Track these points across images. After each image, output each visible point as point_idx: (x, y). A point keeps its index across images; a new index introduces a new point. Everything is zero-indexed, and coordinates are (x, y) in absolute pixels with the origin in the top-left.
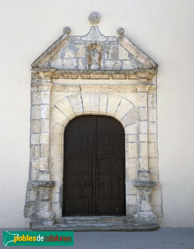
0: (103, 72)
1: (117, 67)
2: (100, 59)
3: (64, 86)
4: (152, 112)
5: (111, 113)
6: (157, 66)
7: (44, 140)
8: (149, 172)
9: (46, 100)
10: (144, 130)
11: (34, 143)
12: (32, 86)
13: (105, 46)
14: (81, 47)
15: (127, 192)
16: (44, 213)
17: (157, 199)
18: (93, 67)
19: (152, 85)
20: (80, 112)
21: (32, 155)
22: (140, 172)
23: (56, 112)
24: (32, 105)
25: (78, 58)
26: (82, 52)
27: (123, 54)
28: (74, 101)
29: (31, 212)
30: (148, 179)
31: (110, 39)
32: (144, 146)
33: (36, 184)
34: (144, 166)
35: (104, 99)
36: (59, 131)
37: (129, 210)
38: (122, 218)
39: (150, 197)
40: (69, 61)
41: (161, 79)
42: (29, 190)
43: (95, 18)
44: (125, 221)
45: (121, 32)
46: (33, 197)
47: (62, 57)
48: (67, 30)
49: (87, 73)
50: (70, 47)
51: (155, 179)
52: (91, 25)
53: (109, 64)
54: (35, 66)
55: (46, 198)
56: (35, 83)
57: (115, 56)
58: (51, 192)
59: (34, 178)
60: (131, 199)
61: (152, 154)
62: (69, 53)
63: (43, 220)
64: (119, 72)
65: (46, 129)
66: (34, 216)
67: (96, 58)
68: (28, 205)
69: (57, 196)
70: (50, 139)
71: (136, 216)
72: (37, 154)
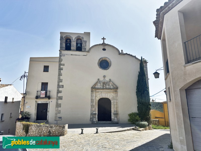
0: (106, 89)
2: (106, 86)
3: (98, 92)
4: (117, 98)
5: (108, 97)
6: (118, 88)
7: (94, 104)
8: (116, 111)
9: (94, 95)
10: (115, 102)
11: (92, 104)
12: (91, 92)
14: (102, 83)
15: (112, 116)
16: (95, 120)
17: (118, 117)
18: (104, 88)
19: (117, 92)
20: (101, 97)
21: (91, 107)
22: (114, 111)
23: (96, 97)
24: (91, 96)
25: (101, 86)
26: (102, 84)
27: (111, 85)
28: (100, 95)
29: (91, 120)
30: (116, 113)
31: (108, 81)
32: (115, 106)
33: (93, 114)
34: (115, 110)
35: (107, 94)
36: (97, 102)
37: (112, 120)
38: (111, 121)
39: (117, 117)
40: (99, 86)
41: (119, 90)
42: (91, 115)
43: (104, 77)
44: (111, 122)
45: (110, 80)
46: (92, 117)
47: (97, 85)
48: (99, 79)
49: (103, 89)
50: (99, 83)
51: (118, 113)
52: (104, 78)
53: (108, 87)
54: (92, 88)
55: (95, 117)
56: (92, 91)
57: (109, 85)
58: (95, 116)
59: (92, 112)
60: (113, 117)
61: (117, 107)
62: (99, 84)
63: (94, 122)
64: (110, 89)
65: (94, 102)
66: (92, 121)
67: (105, 85)
68: (91, 118)
69: (97, 117)
70: (95, 104)
71: (114, 121)
72: (92, 107)
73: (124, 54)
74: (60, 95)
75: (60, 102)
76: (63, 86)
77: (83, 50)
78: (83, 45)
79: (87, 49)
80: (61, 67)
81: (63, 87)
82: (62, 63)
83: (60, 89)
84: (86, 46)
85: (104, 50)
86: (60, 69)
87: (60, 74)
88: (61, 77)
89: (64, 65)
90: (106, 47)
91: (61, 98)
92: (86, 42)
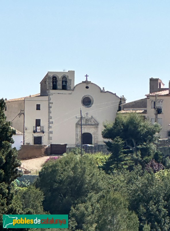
0: (89, 125)
1: (91, 123)
4: (97, 133)
5: (90, 132)
6: (98, 124)
7: (78, 138)
9: (78, 130)
10: (96, 136)
11: (76, 138)
12: (76, 127)
13: (89, 119)
14: (84, 119)
19: (97, 127)
21: (76, 140)
24: (76, 131)
26: (85, 121)
28: (83, 130)
32: (96, 139)
34: (96, 142)
35: (89, 130)
41: (99, 126)
43: (87, 114)
45: (92, 116)
49: (86, 125)
54: (76, 124)
57: (91, 121)
64: (92, 125)
65: (78, 136)
67: (87, 122)
73: (106, 92)
74: (50, 130)
75: (51, 135)
76: (52, 122)
77: (68, 88)
78: (69, 84)
79: (72, 88)
80: (50, 105)
81: (53, 124)
82: (51, 101)
83: (51, 125)
84: (71, 84)
85: (87, 87)
86: (50, 107)
87: (50, 112)
88: (51, 115)
89: (52, 103)
90: (89, 85)
91: (51, 132)
92: (71, 80)
